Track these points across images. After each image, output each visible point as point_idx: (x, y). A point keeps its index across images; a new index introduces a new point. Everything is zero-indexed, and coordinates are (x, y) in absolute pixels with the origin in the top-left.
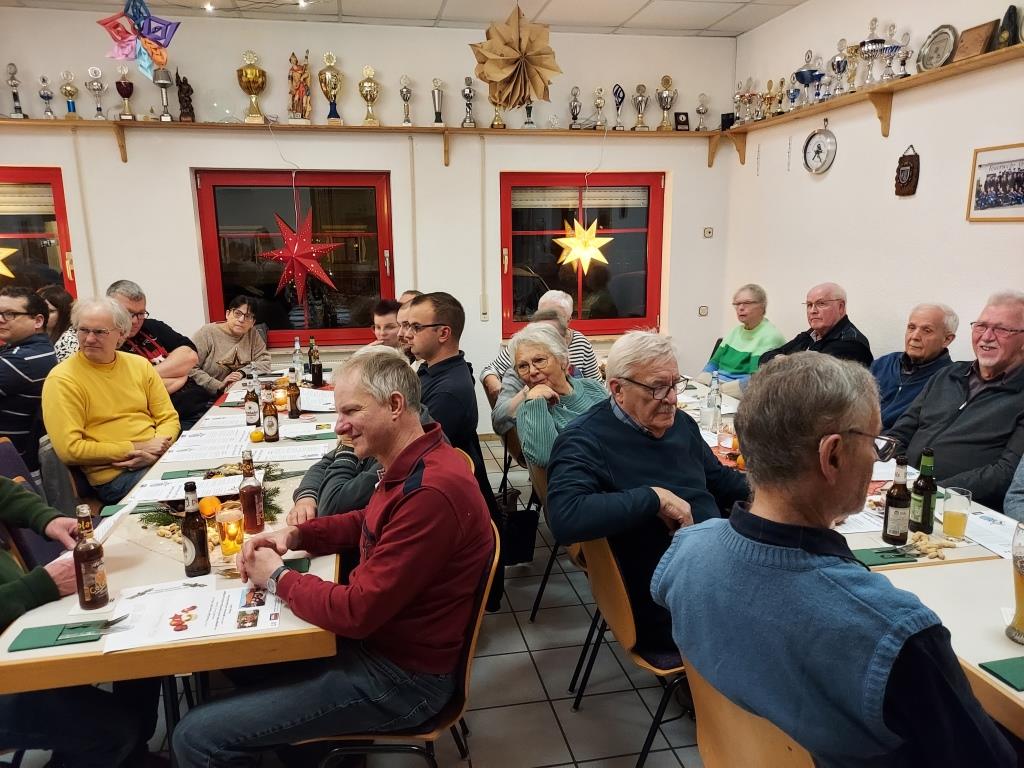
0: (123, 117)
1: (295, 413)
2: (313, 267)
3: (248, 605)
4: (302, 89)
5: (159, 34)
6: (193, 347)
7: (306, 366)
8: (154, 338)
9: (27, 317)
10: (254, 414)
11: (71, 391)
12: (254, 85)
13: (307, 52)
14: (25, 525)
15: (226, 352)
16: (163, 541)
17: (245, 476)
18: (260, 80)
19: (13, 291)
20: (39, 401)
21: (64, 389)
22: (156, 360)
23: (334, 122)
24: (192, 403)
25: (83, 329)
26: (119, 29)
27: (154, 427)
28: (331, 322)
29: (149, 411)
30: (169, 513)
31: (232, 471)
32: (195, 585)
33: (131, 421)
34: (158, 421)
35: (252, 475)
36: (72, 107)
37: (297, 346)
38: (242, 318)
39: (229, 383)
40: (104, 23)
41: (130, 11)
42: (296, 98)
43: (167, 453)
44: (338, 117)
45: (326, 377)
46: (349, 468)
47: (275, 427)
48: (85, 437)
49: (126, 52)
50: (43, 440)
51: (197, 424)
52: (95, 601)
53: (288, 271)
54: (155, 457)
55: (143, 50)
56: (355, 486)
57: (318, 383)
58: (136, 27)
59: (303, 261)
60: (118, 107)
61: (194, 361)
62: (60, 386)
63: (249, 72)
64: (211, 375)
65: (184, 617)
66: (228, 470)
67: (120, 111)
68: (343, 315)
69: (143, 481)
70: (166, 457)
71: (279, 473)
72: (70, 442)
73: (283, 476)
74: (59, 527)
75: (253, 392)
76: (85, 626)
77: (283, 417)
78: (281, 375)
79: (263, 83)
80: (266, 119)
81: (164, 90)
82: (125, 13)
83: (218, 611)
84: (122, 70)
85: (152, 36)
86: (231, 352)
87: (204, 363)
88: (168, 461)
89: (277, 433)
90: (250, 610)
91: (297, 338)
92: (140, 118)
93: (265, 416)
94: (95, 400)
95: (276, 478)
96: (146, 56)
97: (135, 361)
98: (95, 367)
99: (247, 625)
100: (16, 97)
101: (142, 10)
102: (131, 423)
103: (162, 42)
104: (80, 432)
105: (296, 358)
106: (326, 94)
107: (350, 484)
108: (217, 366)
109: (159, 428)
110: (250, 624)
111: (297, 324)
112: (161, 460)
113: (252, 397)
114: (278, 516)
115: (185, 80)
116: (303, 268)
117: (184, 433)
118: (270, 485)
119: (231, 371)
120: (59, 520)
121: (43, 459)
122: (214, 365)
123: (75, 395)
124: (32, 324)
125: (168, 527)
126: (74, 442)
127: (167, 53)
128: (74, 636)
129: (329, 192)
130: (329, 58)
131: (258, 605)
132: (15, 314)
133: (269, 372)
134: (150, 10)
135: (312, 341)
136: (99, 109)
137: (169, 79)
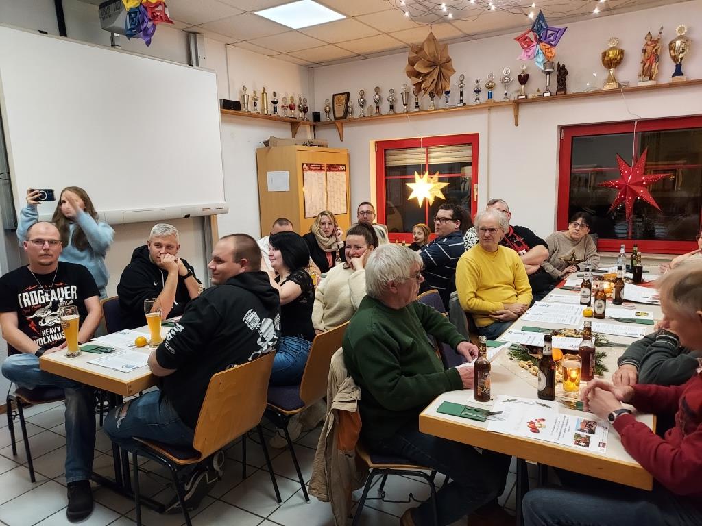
0: (520, 97)
1: (618, 301)
2: (642, 193)
3: (582, 430)
4: (653, 58)
5: (552, 38)
6: (547, 246)
7: (627, 267)
8: (522, 238)
9: (452, 221)
10: (587, 296)
11: (473, 267)
12: (613, 62)
13: (662, 28)
14: (446, 342)
15: (566, 252)
16: (523, 370)
17: (584, 339)
18: (619, 57)
19: (446, 206)
20: (454, 271)
21: (469, 266)
22: (521, 252)
23: (678, 79)
24: (542, 284)
25: (482, 229)
26: (527, 40)
27: (516, 296)
28: (649, 235)
29: (514, 285)
30: (526, 353)
31: (570, 334)
32: (544, 405)
33: (503, 289)
34: (518, 292)
35: (589, 339)
36: (490, 95)
37: (622, 251)
38: (578, 227)
39: (567, 273)
40: (517, 39)
41: (535, 28)
42: (647, 66)
43: (525, 314)
44: (682, 75)
45: (645, 277)
46: (669, 349)
47: (602, 309)
48: (476, 296)
49: (529, 54)
50: (453, 294)
51: (545, 298)
52: (483, 396)
53: (620, 196)
54: (516, 316)
55: (540, 51)
56: (675, 365)
57: (637, 280)
58: (538, 37)
59: (634, 187)
60: (518, 91)
61: (546, 255)
62: (468, 265)
63: (611, 52)
64: (554, 266)
65: (537, 424)
66: (566, 332)
67: (518, 94)
68: (659, 230)
69: (510, 329)
70: (524, 317)
71: (605, 342)
72: (468, 299)
73: (608, 345)
74: (464, 347)
75: (588, 281)
76: (477, 410)
77: (609, 302)
78: (607, 271)
79: (621, 59)
80: (619, 85)
81: (548, 76)
82: (532, 30)
83: (560, 427)
84: (522, 67)
85: (547, 40)
86: (570, 251)
87: (551, 258)
88: (527, 319)
89: (604, 312)
90: (584, 434)
91: (623, 245)
92: (530, 96)
93: (596, 299)
94: (485, 274)
95: (602, 345)
96: (542, 54)
97: (508, 253)
98: (487, 254)
99: (581, 444)
100: (461, 94)
101: (543, 25)
102: (503, 291)
103: (553, 43)
104: (474, 293)
105: (620, 260)
106: (674, 58)
107: (671, 362)
108: (559, 261)
109: (519, 296)
110: (584, 444)
111: (620, 236)
112: (521, 318)
113: (587, 284)
114: (604, 373)
115: (564, 66)
116: (634, 193)
117: (536, 302)
118: (599, 350)
119: (569, 265)
120: (465, 343)
121: (451, 306)
122: (557, 260)
123: (475, 270)
124: (454, 226)
125: (526, 362)
126: (470, 299)
127: (554, 50)
128: (471, 414)
129: (658, 135)
130: (681, 30)
131: (589, 433)
132: (447, 219)
133: (597, 268)
134: (548, 24)
135: (636, 249)
136: (506, 94)
137: (553, 67)
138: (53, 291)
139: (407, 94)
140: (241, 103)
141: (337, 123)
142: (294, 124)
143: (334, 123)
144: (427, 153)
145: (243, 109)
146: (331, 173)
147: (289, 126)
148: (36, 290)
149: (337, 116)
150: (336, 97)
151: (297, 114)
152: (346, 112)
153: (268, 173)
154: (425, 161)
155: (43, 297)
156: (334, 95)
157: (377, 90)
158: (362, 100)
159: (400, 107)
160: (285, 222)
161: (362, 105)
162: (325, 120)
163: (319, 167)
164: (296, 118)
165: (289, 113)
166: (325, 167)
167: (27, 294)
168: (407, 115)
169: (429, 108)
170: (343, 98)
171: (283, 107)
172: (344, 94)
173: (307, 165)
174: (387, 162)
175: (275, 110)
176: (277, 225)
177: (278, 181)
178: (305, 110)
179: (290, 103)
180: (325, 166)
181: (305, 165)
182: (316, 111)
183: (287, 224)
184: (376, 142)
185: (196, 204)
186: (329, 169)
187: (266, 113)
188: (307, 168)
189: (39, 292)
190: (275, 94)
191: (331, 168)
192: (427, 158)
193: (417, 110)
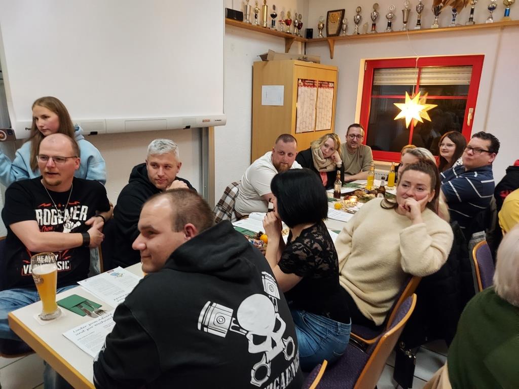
9: (487, 153)
36: (507, 13)
100: (472, 11)
124: (488, 159)
138: (66, 211)
139: (409, 11)
140: (244, 14)
141: (329, 40)
142: (289, 40)
143: (327, 40)
144: (420, 73)
145: (245, 21)
146: (322, 89)
147: (283, 41)
148: (50, 208)
149: (330, 33)
150: (331, 14)
151: (291, 29)
152: (340, 28)
153: (263, 86)
154: (416, 81)
155: (56, 217)
156: (328, 12)
157: (376, 7)
158: (358, 17)
159: (398, 25)
160: (289, 138)
161: (357, 22)
162: (318, 37)
163: (312, 84)
164: (291, 34)
165: (285, 28)
166: (317, 84)
167: (40, 211)
168: (407, 33)
169: (432, 27)
170: (338, 16)
171: (281, 21)
172: (339, 10)
173: (302, 80)
174: (375, 82)
175: (273, 23)
176: (281, 142)
177: (273, 95)
178: (299, 26)
179: (286, 18)
180: (317, 82)
181: (300, 81)
182: (309, 28)
183: (292, 141)
184: (366, 61)
185: (196, 115)
186: (321, 86)
187: (265, 26)
188: (302, 84)
189: (53, 211)
190: (274, 7)
191: (322, 85)
192: (419, 79)
193: (419, 27)
